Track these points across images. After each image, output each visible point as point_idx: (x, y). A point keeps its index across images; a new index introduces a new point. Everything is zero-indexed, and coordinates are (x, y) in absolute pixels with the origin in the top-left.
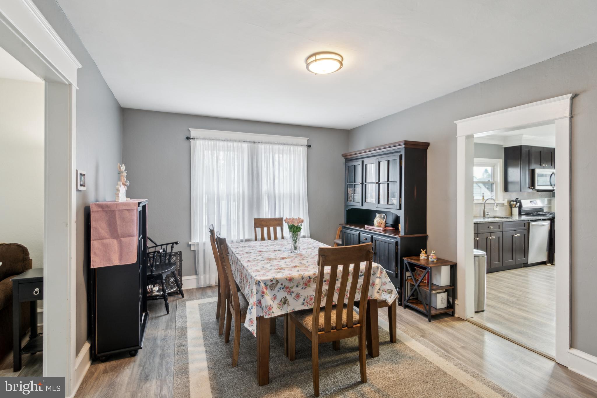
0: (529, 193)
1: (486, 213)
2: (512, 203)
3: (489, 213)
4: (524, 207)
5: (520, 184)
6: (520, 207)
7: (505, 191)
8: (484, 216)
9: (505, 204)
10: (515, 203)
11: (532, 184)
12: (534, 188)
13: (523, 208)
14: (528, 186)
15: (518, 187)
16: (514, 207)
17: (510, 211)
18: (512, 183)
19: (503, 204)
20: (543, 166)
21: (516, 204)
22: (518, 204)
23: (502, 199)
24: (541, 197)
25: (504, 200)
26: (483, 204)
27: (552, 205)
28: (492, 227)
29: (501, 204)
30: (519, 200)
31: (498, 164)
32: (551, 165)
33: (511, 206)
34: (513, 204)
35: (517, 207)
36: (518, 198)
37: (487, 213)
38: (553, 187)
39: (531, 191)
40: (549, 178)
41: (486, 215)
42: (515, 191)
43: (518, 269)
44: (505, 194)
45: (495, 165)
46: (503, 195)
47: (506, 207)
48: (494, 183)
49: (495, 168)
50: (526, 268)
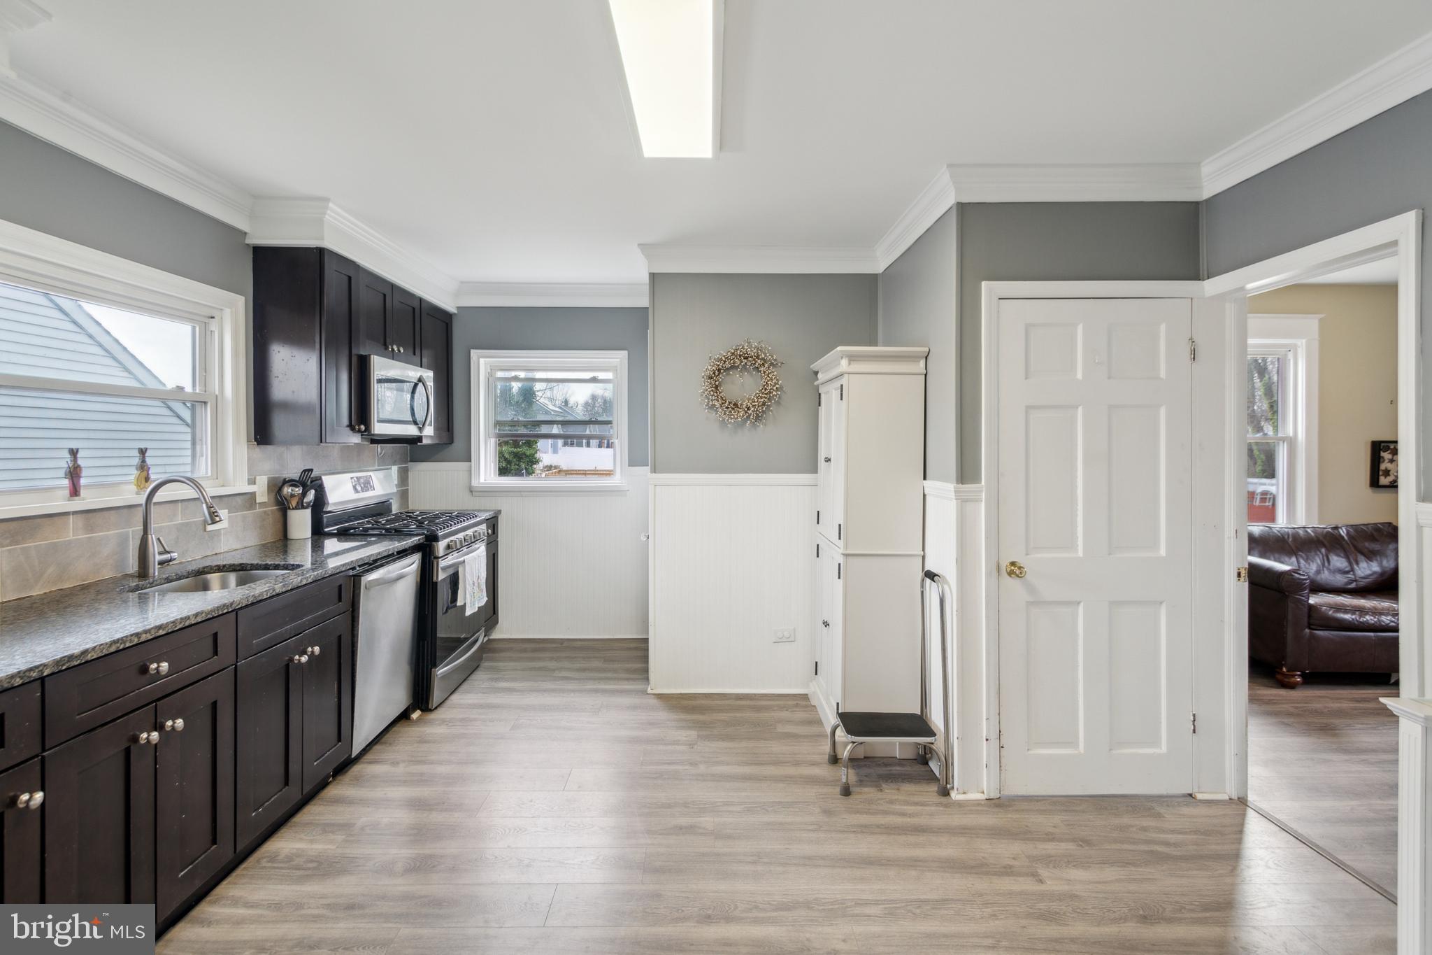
0: (346, 448)
1: (156, 557)
2: (287, 490)
3: (174, 555)
4: (335, 504)
5: (318, 411)
6: (319, 505)
7: (256, 440)
8: (143, 572)
9: (257, 497)
10: (299, 490)
11: (361, 414)
12: (368, 428)
13: (329, 509)
14: (345, 421)
15: (309, 425)
16: (296, 508)
17: (280, 526)
18: (286, 406)
19: (250, 500)
20: (393, 350)
21: (304, 494)
22: (311, 496)
23: (246, 477)
24: (384, 462)
25: (252, 482)
26: (141, 505)
27: (409, 488)
28: (165, 666)
29: (239, 499)
30: (314, 475)
31: (227, 313)
32: (414, 354)
33: (283, 506)
34: (292, 496)
35: (306, 508)
36: (312, 470)
37: (158, 558)
38: (420, 429)
39: (355, 439)
40: (409, 396)
41: (155, 571)
42: (299, 441)
43: (312, 806)
44: (259, 452)
45: (207, 320)
46: (249, 459)
47: (265, 512)
48: (205, 403)
49: (208, 333)
50: (343, 782)
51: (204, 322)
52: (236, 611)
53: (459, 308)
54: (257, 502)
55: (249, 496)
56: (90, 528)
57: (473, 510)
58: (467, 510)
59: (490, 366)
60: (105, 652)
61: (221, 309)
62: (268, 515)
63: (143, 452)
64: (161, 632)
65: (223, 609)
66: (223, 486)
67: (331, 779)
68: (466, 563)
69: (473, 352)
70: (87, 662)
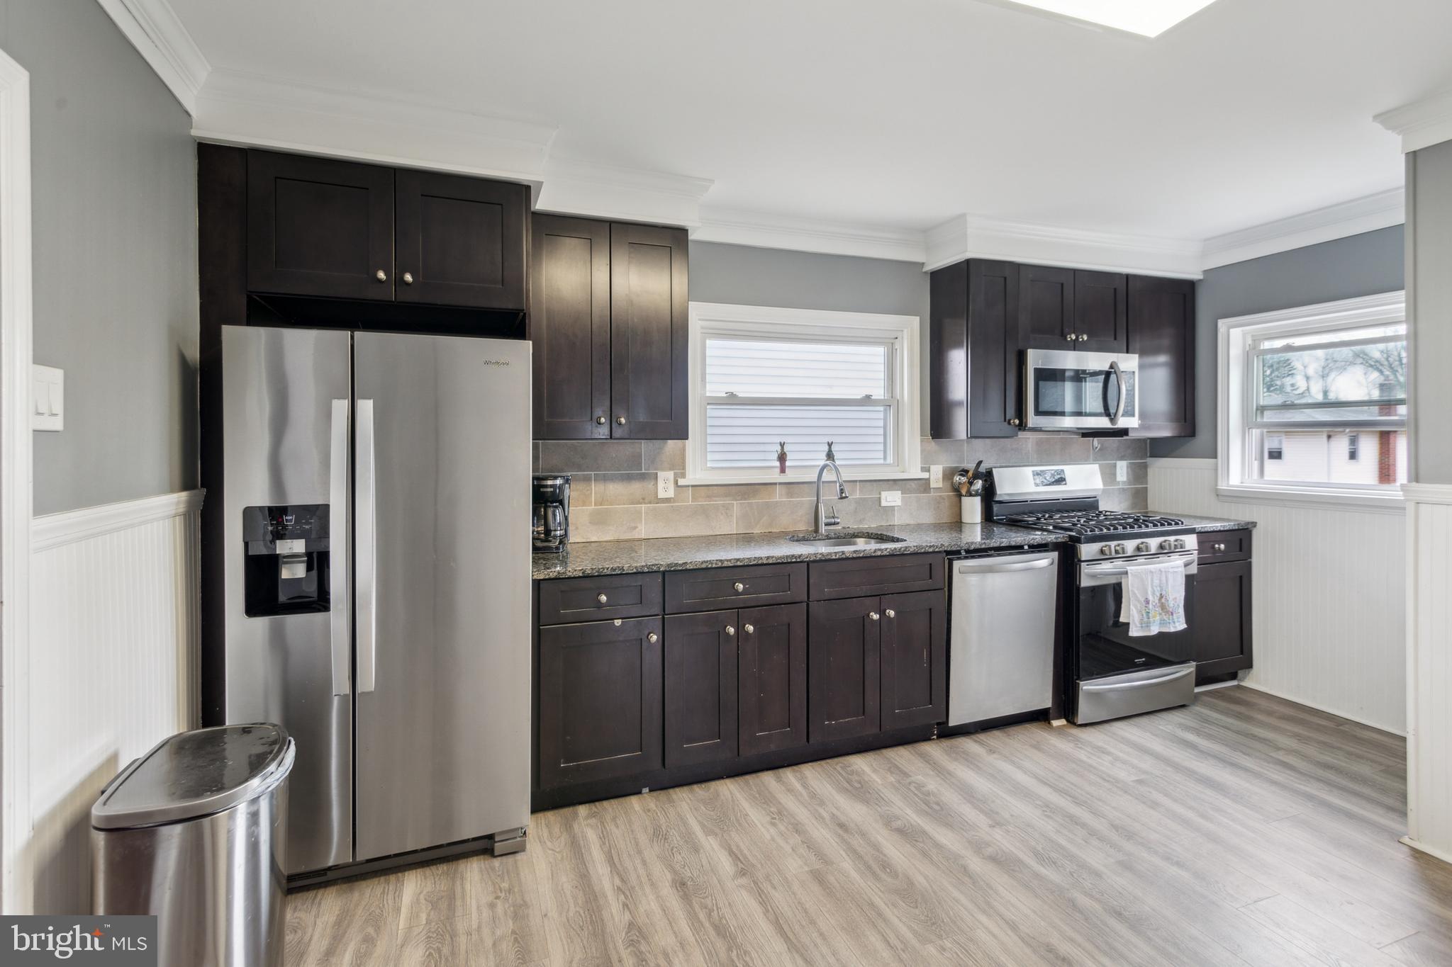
1: (823, 519)
2: (958, 479)
3: (837, 520)
4: (1004, 495)
6: (988, 494)
7: (933, 435)
8: (816, 529)
9: (932, 483)
10: (967, 479)
11: (1018, 408)
13: (997, 498)
14: (998, 415)
16: (966, 496)
17: (955, 510)
19: (924, 485)
20: (1075, 342)
21: (971, 483)
22: (979, 484)
23: (919, 466)
25: (927, 469)
26: (815, 482)
27: (1148, 486)
29: (913, 484)
30: (984, 467)
31: (906, 334)
32: (1116, 338)
33: (957, 492)
34: (962, 484)
35: (975, 496)
36: (980, 463)
37: (825, 520)
38: (1112, 421)
43: (904, 750)
44: (933, 445)
45: (892, 341)
46: (922, 451)
47: (940, 496)
48: (890, 406)
49: (894, 351)
50: (941, 744)
51: (891, 344)
52: (808, 563)
53: (1205, 272)
54: (932, 486)
55: (924, 481)
56: (790, 494)
57: (1178, 515)
58: (1170, 514)
59: (1253, 336)
60: (698, 567)
61: (902, 331)
62: (944, 499)
63: (830, 445)
64: (739, 563)
65: (791, 558)
66: (903, 472)
67: (935, 737)
68: (1129, 575)
69: (1221, 323)
70: (686, 570)
